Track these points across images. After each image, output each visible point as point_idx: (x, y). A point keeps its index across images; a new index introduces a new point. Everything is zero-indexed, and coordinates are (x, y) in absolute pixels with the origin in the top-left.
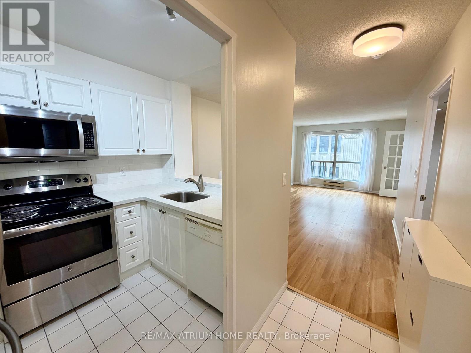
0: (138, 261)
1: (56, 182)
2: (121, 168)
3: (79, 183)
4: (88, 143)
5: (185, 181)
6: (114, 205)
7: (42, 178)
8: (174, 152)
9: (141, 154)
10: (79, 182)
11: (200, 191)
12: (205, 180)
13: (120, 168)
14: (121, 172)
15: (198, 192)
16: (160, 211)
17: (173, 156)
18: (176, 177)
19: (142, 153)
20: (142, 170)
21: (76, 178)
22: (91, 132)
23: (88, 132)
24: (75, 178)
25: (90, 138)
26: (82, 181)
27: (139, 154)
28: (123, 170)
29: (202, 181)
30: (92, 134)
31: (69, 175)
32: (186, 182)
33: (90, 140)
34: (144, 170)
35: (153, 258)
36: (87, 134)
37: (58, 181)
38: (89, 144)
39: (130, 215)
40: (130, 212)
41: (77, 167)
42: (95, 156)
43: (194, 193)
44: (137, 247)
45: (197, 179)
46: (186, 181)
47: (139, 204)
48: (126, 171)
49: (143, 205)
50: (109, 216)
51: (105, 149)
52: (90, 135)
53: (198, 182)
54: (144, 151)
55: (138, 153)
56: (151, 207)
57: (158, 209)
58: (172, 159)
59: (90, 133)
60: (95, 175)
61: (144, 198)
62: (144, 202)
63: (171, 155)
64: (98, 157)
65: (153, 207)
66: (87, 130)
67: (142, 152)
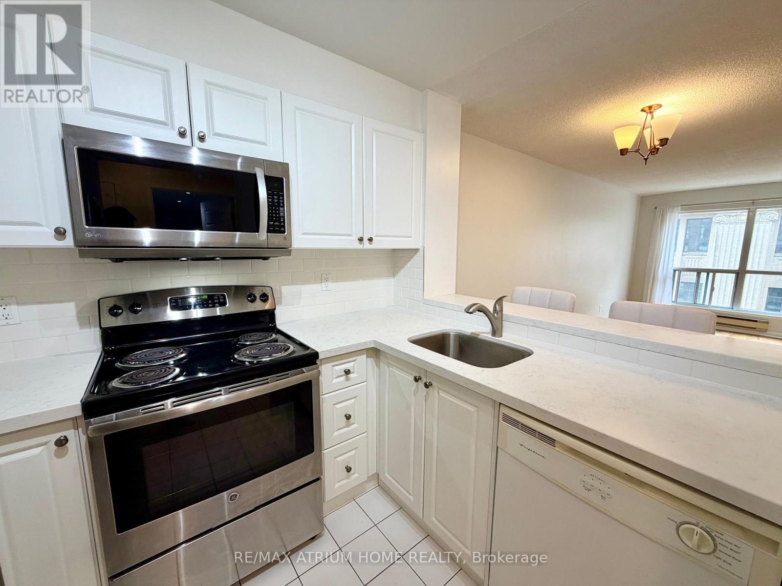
0: (356, 477)
1: (216, 301)
2: (324, 276)
3: (253, 304)
4: (275, 222)
5: (468, 311)
6: (321, 357)
7: (193, 292)
8: (424, 243)
9: (364, 248)
10: (253, 301)
11: (494, 333)
12: (508, 309)
13: (321, 275)
14: (323, 284)
15: (490, 336)
16: (416, 380)
17: (421, 252)
18: (424, 297)
19: (366, 245)
20: (359, 280)
21: (248, 294)
22: (281, 198)
23: (276, 197)
24: (247, 292)
25: (279, 210)
26: (258, 300)
27: (360, 246)
28: (327, 280)
29: (502, 311)
30: (281, 201)
31: (237, 287)
32: (471, 313)
33: (279, 214)
34: (362, 280)
35: (387, 475)
36: (273, 202)
37: (219, 299)
38: (277, 223)
39: (348, 379)
40: (347, 372)
41: (251, 272)
42: (285, 250)
43: (480, 337)
44: (355, 449)
45: (490, 306)
46: (471, 310)
47: (365, 356)
48: (331, 282)
49: (370, 357)
50: (310, 381)
51: (303, 234)
52: (279, 202)
53: (492, 312)
54: (370, 240)
55: (361, 244)
56: (389, 365)
57: (412, 375)
59: (278, 199)
60: (280, 288)
61: (375, 342)
62: (375, 352)
63: (417, 250)
64: (291, 250)
65: (394, 366)
66: (273, 192)
67: (368, 241)
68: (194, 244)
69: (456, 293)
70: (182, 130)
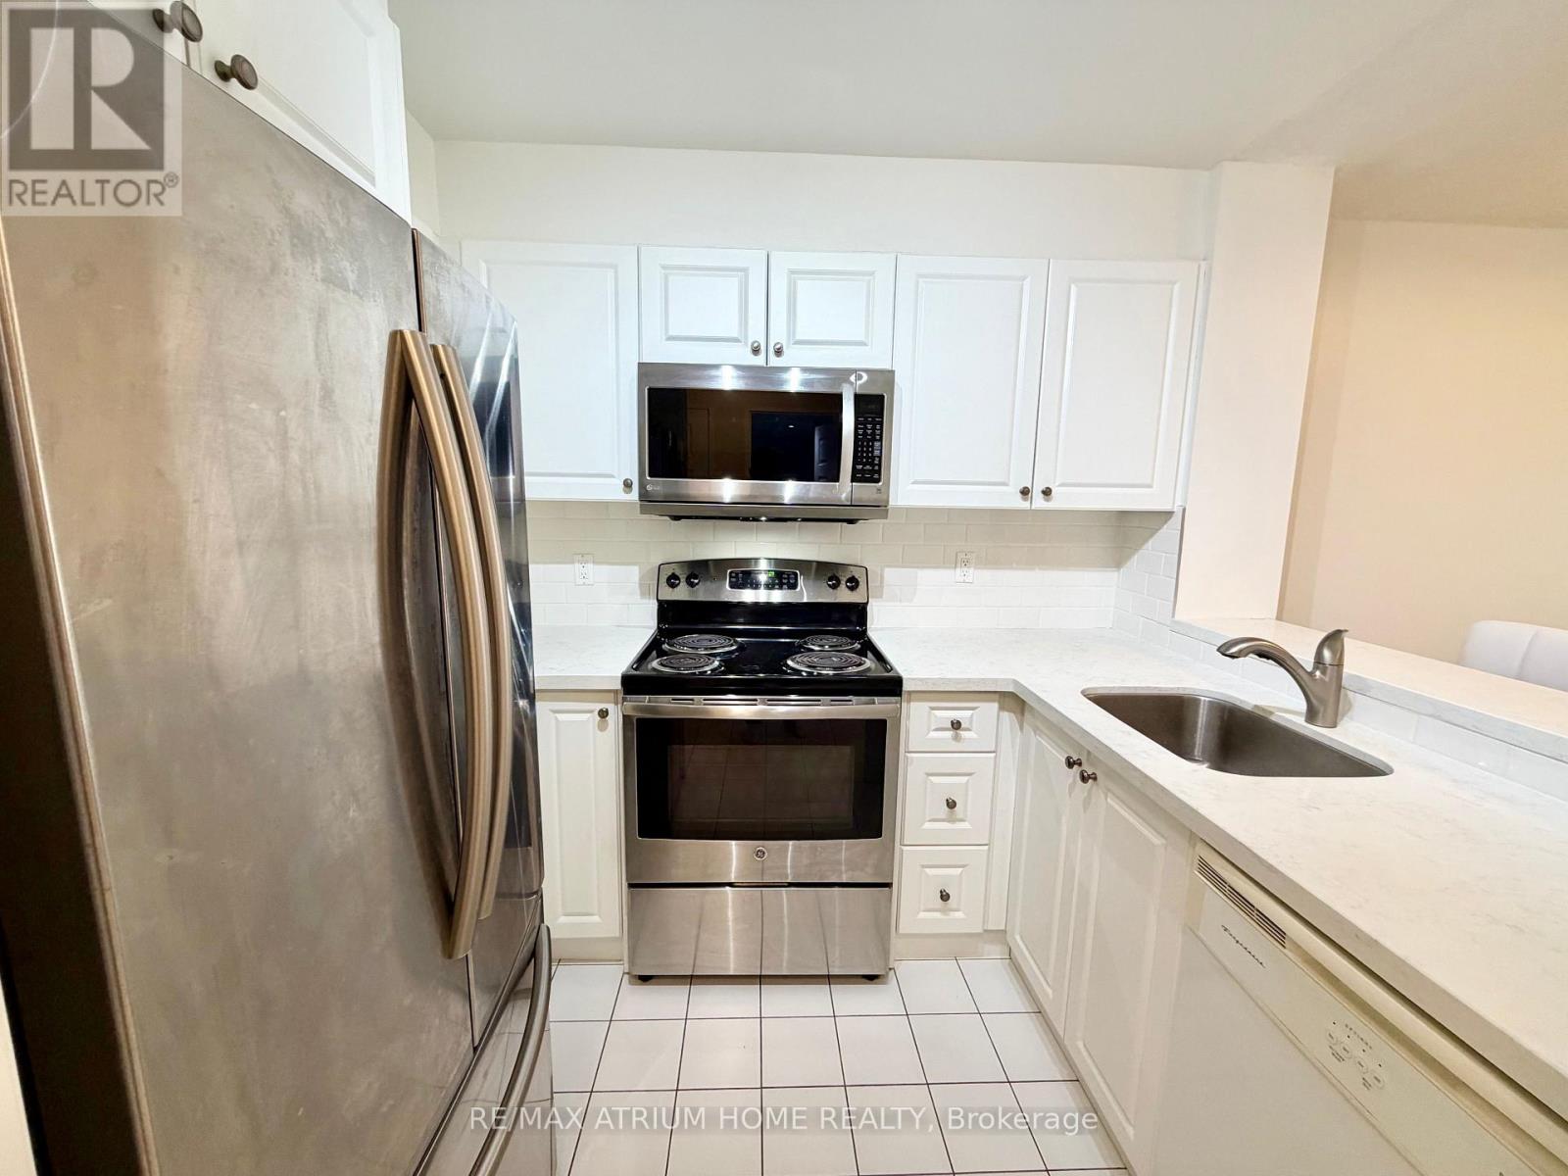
0: (961, 919)
1: (785, 581)
2: (961, 556)
3: (835, 591)
4: (865, 465)
5: (1223, 650)
6: (906, 687)
7: (763, 565)
8: (1186, 501)
9: (1033, 508)
10: (834, 587)
11: (1312, 715)
12: (1358, 660)
13: (956, 554)
14: (958, 570)
15: (1300, 720)
16: (1070, 764)
17: (1176, 520)
18: (1177, 618)
19: (1039, 502)
20: (1034, 569)
21: (829, 575)
22: (878, 427)
23: (869, 426)
24: (829, 572)
25: (872, 446)
26: (843, 586)
27: (1025, 505)
28: (966, 563)
29: (1339, 665)
30: (878, 432)
31: (819, 563)
32: (1232, 656)
33: (872, 452)
34: (1040, 569)
35: (1018, 937)
36: (865, 434)
37: (788, 579)
38: (868, 467)
39: (957, 738)
40: (956, 725)
41: (839, 541)
42: (880, 508)
43: (1273, 718)
44: (963, 866)
45: (1303, 648)
46: (1234, 650)
47: (996, 705)
48: (975, 568)
49: (1008, 711)
50: (884, 722)
51: (913, 483)
52: (873, 434)
53: (1309, 669)
54: (1047, 492)
55: (1025, 500)
56: (1036, 730)
57: (1064, 753)
58: (1170, 530)
59: (874, 429)
60: (882, 570)
61: (1016, 683)
62: (1015, 702)
63: (1169, 514)
64: (887, 510)
65: (1045, 734)
66: (866, 418)
67: (1042, 495)
68: (782, 498)
69: (1279, 618)
70: (756, 345)
